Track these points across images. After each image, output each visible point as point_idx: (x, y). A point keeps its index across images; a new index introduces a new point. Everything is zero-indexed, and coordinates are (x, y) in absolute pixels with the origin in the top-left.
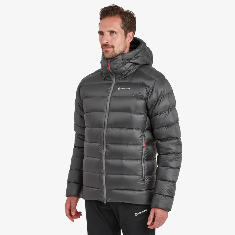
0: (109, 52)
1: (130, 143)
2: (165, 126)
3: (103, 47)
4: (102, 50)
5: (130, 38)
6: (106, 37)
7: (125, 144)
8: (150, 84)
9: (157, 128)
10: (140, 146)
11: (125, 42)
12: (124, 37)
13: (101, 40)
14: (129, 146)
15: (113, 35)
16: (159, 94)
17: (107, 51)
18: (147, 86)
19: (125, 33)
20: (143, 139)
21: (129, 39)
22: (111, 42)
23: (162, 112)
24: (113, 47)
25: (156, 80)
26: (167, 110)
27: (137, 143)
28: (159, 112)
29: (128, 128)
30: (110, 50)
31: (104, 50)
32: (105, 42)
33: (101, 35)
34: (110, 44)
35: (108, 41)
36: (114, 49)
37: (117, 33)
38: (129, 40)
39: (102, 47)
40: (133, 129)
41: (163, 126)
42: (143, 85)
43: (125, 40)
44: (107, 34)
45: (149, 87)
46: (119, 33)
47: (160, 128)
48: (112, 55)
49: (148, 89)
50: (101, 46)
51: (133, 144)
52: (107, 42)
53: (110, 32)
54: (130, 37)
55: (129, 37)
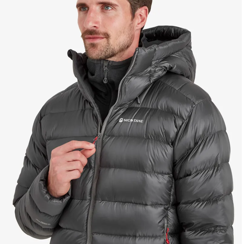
0: (99, 47)
1: (139, 233)
2: (203, 201)
3: (86, 36)
4: (84, 42)
5: (140, 20)
6: (92, 14)
7: (130, 236)
8: (184, 110)
9: (186, 203)
10: (160, 239)
11: (131, 27)
12: (130, 17)
13: (81, 22)
14: (137, 239)
15: (108, 11)
16: (200, 132)
17: (93, 46)
18: (178, 115)
19: (132, 9)
20: (166, 225)
21: (140, 22)
22: (104, 26)
23: (201, 171)
24: (107, 36)
25: (196, 103)
26: (209, 168)
27: (155, 235)
28: (194, 171)
29: (137, 204)
30: (101, 43)
31: (89, 42)
32: (90, 25)
33: (81, 13)
34: (101, 30)
35: (96, 23)
36: (108, 41)
37: (116, 7)
38: (138, 24)
39: (83, 36)
40: (146, 205)
41: (198, 200)
42: (170, 113)
43: (132, 23)
44: (96, 8)
45: (181, 117)
46: (119, 8)
47: (192, 203)
48: (103, 53)
49: (179, 122)
50: (81, 34)
51: (145, 237)
52: (95, 27)
53: (101, 5)
54: (141, 18)
55: (139, 17)
